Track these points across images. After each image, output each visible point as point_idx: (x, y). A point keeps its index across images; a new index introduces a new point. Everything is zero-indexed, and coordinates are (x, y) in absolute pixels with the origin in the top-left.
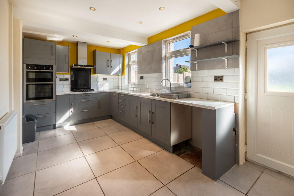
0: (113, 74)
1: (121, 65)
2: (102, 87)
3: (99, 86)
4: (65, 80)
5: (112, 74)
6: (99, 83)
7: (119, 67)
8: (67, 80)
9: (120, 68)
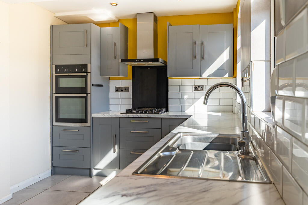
0: (209, 74)
1: (228, 51)
2: (192, 106)
3: (186, 104)
4: (123, 90)
5: (205, 75)
6: (186, 97)
7: (224, 57)
8: (126, 89)
9: (227, 58)
